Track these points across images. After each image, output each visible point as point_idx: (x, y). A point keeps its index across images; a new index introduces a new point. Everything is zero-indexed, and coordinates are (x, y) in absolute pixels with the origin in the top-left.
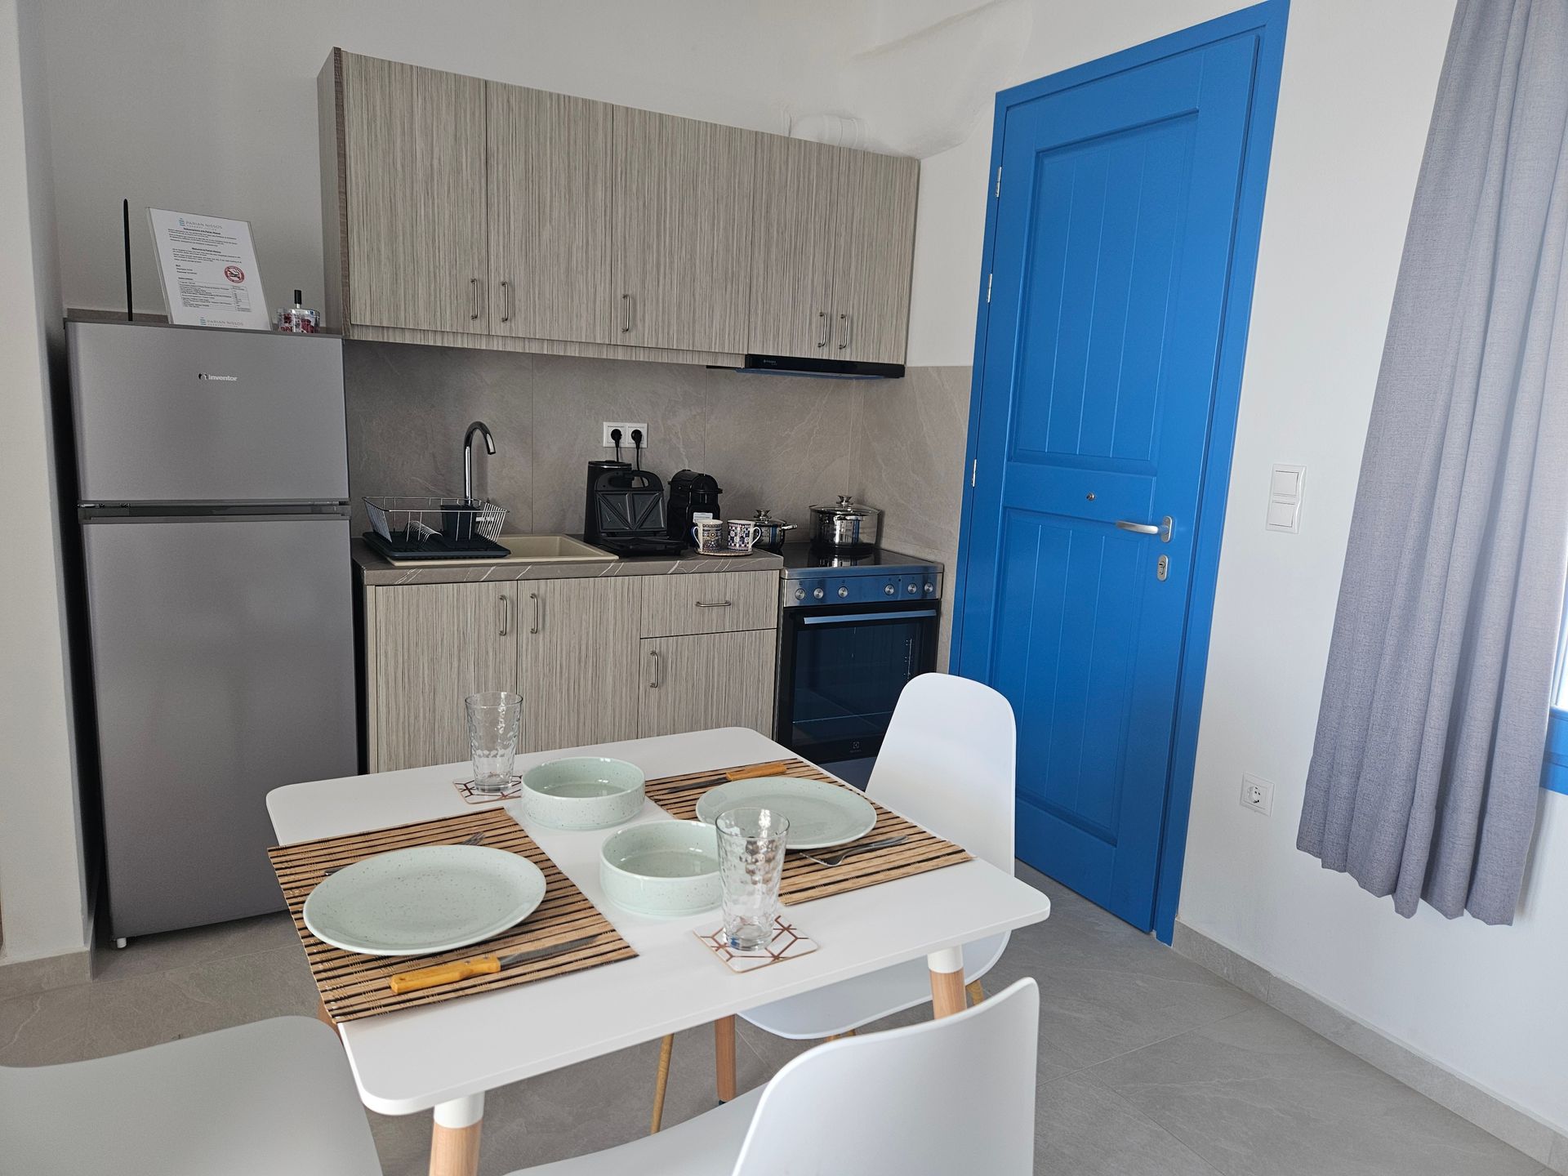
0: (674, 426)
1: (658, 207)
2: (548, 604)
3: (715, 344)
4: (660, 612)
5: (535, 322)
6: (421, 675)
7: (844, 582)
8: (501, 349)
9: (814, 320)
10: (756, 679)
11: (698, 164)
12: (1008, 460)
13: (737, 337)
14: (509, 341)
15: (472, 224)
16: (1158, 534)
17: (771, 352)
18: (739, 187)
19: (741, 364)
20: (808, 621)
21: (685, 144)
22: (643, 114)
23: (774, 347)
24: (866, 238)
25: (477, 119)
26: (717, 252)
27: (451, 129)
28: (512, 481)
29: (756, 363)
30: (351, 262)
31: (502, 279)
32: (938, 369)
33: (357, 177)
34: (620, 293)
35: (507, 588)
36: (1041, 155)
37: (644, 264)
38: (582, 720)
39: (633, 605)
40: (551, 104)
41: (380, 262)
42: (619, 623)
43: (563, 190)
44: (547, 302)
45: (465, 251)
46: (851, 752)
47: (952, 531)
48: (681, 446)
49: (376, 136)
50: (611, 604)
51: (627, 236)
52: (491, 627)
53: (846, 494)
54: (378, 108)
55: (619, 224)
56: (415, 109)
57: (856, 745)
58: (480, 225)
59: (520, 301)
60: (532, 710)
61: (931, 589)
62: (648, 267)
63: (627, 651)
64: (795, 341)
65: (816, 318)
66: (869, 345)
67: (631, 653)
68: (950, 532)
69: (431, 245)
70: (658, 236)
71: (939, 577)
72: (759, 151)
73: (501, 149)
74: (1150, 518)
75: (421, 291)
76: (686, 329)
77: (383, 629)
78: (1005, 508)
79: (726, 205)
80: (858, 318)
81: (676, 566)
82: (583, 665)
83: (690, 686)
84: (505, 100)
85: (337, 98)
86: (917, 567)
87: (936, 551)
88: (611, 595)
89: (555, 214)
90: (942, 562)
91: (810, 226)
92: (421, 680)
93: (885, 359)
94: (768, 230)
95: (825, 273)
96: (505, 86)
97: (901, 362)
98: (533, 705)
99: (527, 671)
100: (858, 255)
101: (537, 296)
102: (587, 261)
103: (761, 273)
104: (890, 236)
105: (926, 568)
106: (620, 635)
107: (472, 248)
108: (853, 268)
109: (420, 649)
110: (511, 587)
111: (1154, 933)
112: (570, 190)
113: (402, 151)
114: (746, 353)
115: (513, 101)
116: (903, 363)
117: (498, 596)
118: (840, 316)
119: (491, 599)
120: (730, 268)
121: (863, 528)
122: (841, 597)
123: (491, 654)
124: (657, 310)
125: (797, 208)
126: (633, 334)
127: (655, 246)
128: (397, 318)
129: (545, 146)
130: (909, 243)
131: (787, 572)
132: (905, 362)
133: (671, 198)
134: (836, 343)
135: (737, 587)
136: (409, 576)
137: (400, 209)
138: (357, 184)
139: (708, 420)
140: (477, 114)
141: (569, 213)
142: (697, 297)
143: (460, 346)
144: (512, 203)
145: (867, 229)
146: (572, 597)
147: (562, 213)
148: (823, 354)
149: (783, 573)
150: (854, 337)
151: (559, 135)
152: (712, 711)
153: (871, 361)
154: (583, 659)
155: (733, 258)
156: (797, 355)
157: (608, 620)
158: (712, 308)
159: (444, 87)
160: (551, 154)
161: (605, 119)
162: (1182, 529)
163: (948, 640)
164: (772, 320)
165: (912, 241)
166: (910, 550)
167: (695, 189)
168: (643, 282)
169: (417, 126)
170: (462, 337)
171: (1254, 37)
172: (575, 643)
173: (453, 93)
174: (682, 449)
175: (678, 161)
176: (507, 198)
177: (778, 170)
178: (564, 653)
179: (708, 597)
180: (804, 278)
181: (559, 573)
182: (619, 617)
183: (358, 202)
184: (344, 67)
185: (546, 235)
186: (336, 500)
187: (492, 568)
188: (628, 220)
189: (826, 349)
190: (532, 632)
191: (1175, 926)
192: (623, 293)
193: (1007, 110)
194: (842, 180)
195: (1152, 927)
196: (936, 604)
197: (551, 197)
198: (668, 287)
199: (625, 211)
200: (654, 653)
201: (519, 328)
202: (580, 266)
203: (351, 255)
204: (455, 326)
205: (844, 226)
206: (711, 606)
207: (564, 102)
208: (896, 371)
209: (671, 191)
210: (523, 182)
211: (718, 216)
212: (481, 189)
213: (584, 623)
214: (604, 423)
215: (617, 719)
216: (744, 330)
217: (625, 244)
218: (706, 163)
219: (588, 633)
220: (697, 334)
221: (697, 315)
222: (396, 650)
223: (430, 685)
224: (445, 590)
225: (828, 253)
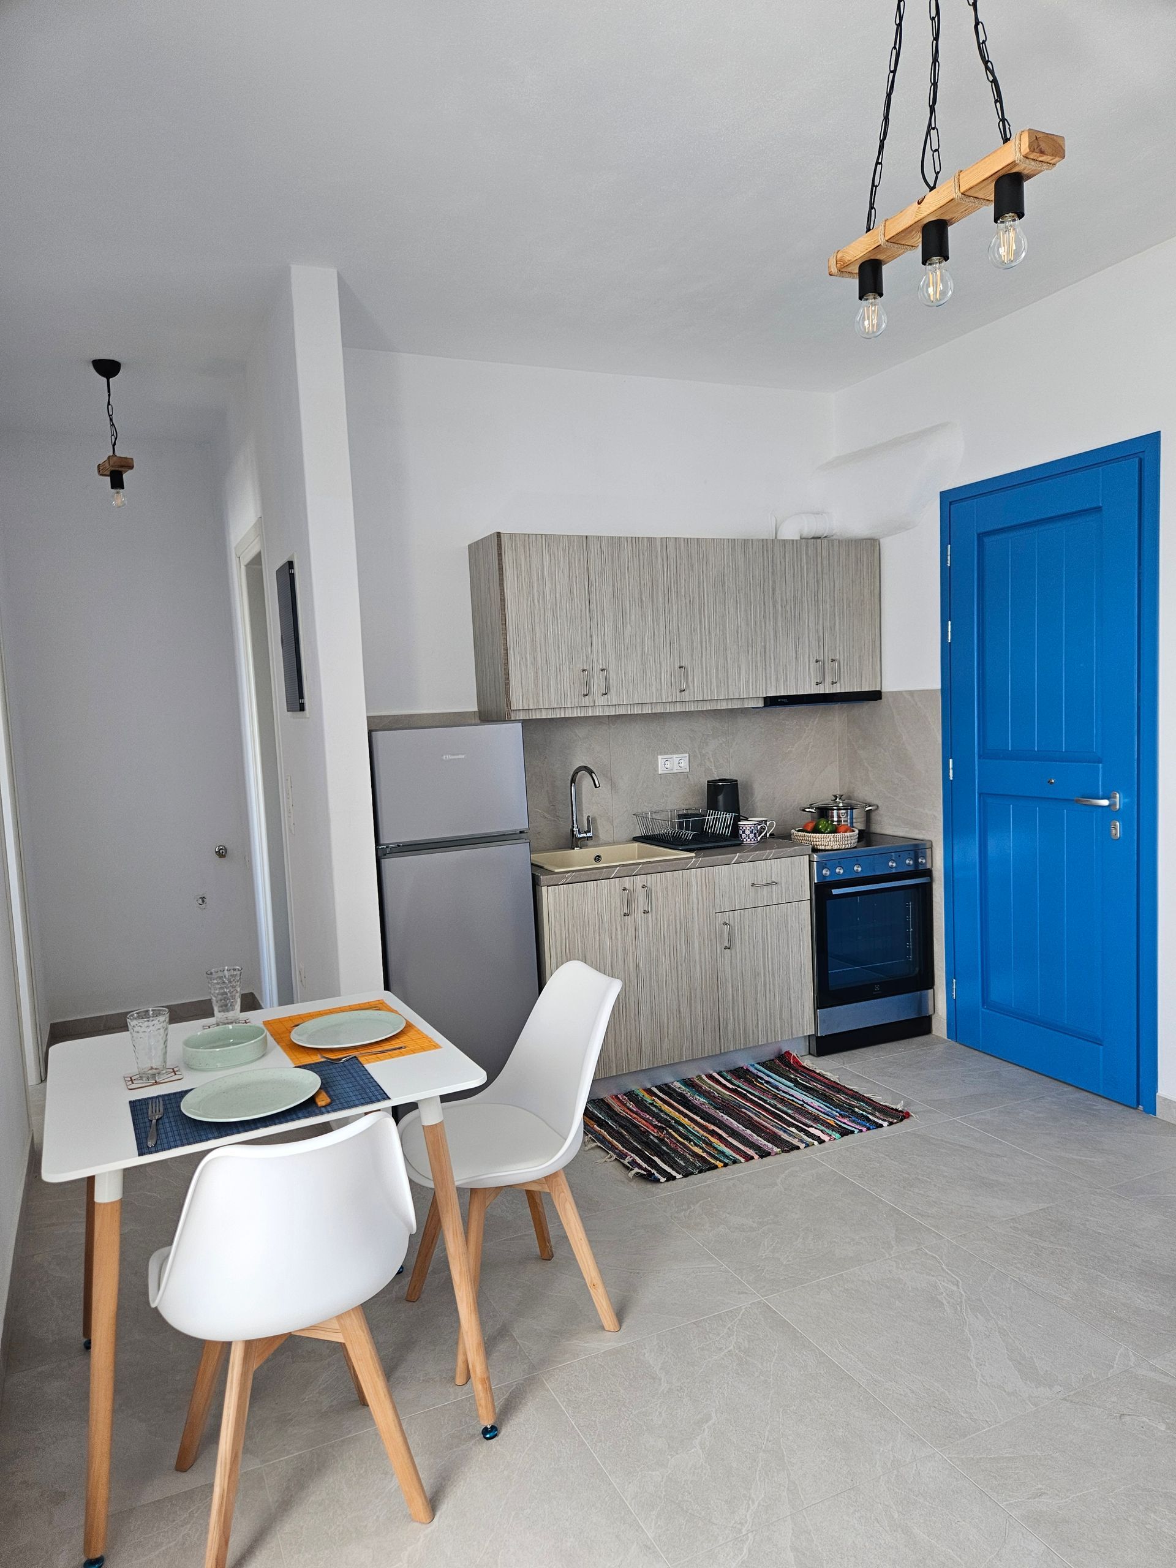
0: (707, 753)
1: (699, 602)
2: (653, 892)
3: (743, 692)
4: (727, 892)
5: (623, 693)
6: (577, 947)
7: (857, 860)
8: (601, 714)
9: (812, 666)
10: (798, 939)
11: (724, 568)
12: (979, 757)
13: (758, 687)
14: (606, 708)
15: (581, 632)
16: (1109, 806)
17: (783, 693)
18: (753, 579)
19: (761, 704)
20: (835, 892)
21: (715, 557)
22: (686, 540)
23: (784, 689)
24: (845, 601)
25: (582, 563)
26: (741, 627)
27: (567, 573)
28: (599, 805)
29: (772, 702)
30: (510, 669)
31: (601, 667)
32: (911, 693)
33: (511, 613)
34: (677, 665)
35: (627, 882)
36: (981, 536)
37: (692, 643)
38: (680, 976)
39: (709, 888)
40: (627, 545)
41: (527, 666)
42: (700, 903)
43: (637, 600)
44: (630, 678)
45: (578, 651)
46: (874, 993)
47: (936, 815)
48: (713, 768)
49: (522, 584)
50: (694, 889)
51: (680, 625)
52: (618, 910)
53: (838, 793)
54: (523, 566)
55: (674, 618)
56: (545, 563)
57: (877, 988)
58: (586, 633)
59: (613, 680)
60: (647, 970)
61: (924, 861)
62: (695, 644)
63: (707, 923)
64: (799, 682)
65: (813, 664)
66: (854, 678)
67: (710, 924)
68: (934, 816)
69: (557, 651)
70: (700, 622)
71: (928, 852)
72: (765, 552)
73: (597, 580)
74: (1101, 793)
75: (552, 682)
76: (722, 684)
77: (553, 916)
78: (980, 794)
79: (745, 593)
80: (844, 660)
81: (737, 857)
82: (678, 934)
83: (752, 947)
84: (599, 547)
85: (499, 564)
86: (908, 846)
87: (923, 831)
88: (694, 883)
89: (633, 617)
90: (930, 839)
91: (805, 599)
92: (577, 950)
93: (866, 688)
94: (774, 606)
95: (817, 631)
96: (598, 537)
97: (878, 689)
98: (647, 966)
99: (642, 941)
100: (840, 615)
101: (623, 675)
102: (654, 647)
103: (772, 637)
104: (862, 597)
105: (916, 845)
106: (702, 911)
107: (582, 649)
108: (837, 624)
109: (575, 930)
110: (630, 881)
111: (1141, 1107)
112: (642, 600)
113: (538, 591)
114: (765, 696)
115: (603, 548)
116: (880, 689)
117: (622, 888)
118: (830, 661)
119: (618, 891)
120: (750, 637)
121: (856, 818)
122: (857, 872)
123: (619, 930)
124: (702, 672)
125: (794, 587)
126: (687, 692)
127: (698, 629)
128: (538, 702)
129: (625, 573)
130: (877, 601)
131: (815, 856)
132: (881, 688)
133: (708, 595)
134: (828, 680)
135: (779, 870)
136: (567, 878)
137: (537, 629)
138: (512, 617)
139: (731, 746)
140: (582, 560)
141: (642, 616)
142: (729, 660)
143: (576, 716)
144: (605, 615)
145: (845, 595)
146: (668, 886)
147: (637, 616)
148: (820, 690)
149: (811, 856)
150: (842, 674)
151: (633, 564)
152: (768, 966)
153: (855, 691)
154: (678, 930)
155: (751, 629)
156: (801, 692)
157: (693, 901)
158: (739, 667)
159: (561, 544)
160: (629, 577)
161: (662, 549)
162: (1126, 800)
163: (941, 899)
164: (781, 670)
165: (879, 599)
166: (900, 832)
167: (723, 585)
168: (692, 656)
169: (546, 573)
170: (577, 709)
171: (1137, 459)
172: (672, 919)
173: (567, 548)
174: (714, 770)
175: (711, 569)
176: (603, 612)
177: (779, 563)
178: (666, 926)
179: (760, 879)
180: (803, 637)
181: (660, 869)
182: (700, 898)
183: (513, 629)
184: (503, 543)
185: (627, 633)
186: (517, 830)
187: (617, 869)
188: (679, 613)
189: (822, 686)
190: (644, 913)
191: (1157, 1099)
192: (679, 664)
193: (950, 505)
194: (824, 562)
195: (1138, 1103)
196: (928, 873)
197: (630, 606)
198: (708, 657)
199: (678, 608)
200: (725, 924)
201: (613, 699)
202: (650, 650)
203: (510, 664)
204: (573, 703)
205: (828, 595)
206: (762, 885)
207: (635, 541)
208: (875, 696)
209: (707, 590)
210: (612, 600)
211: (740, 602)
212: (586, 607)
213: (677, 904)
214: (659, 756)
215: (703, 974)
216: (762, 679)
217: (678, 631)
218: (730, 567)
219: (680, 911)
220: (730, 687)
221: (729, 673)
222: (561, 930)
223: (583, 955)
224: (589, 886)
225: (818, 616)
